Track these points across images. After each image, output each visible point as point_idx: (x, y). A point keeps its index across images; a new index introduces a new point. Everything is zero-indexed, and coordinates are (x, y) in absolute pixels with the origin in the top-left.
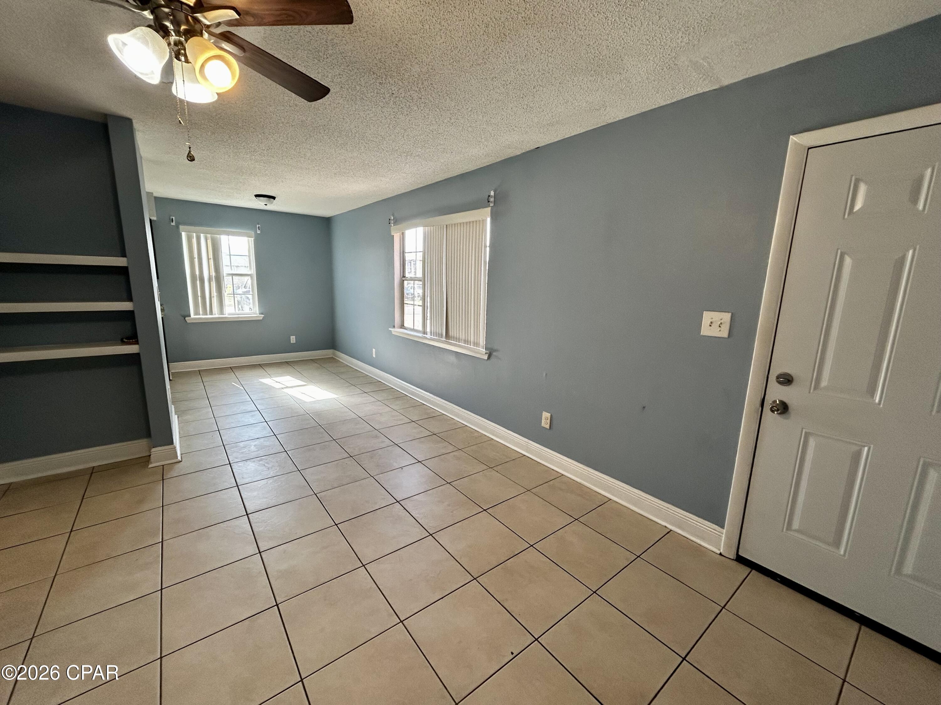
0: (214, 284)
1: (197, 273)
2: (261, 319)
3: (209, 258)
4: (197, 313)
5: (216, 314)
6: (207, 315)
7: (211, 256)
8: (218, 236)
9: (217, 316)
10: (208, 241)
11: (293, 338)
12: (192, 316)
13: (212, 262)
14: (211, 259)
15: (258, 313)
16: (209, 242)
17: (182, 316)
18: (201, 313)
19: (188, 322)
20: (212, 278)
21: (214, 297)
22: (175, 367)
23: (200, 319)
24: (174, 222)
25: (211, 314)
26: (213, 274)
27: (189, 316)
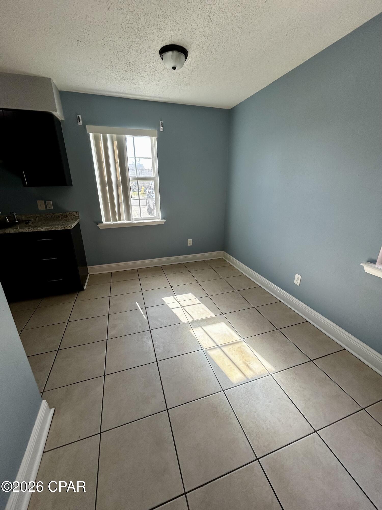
0: (121, 189)
1: (106, 178)
2: (163, 224)
4: (107, 219)
6: (116, 220)
8: (124, 136)
9: (125, 222)
10: (114, 141)
11: (190, 241)
12: (104, 222)
13: (118, 165)
14: (117, 162)
15: (160, 218)
16: (115, 143)
17: (95, 223)
18: (112, 219)
19: (100, 228)
20: (120, 183)
21: (121, 203)
22: (93, 270)
23: (110, 225)
24: (81, 122)
25: (120, 219)
26: (120, 178)
27: (102, 222)
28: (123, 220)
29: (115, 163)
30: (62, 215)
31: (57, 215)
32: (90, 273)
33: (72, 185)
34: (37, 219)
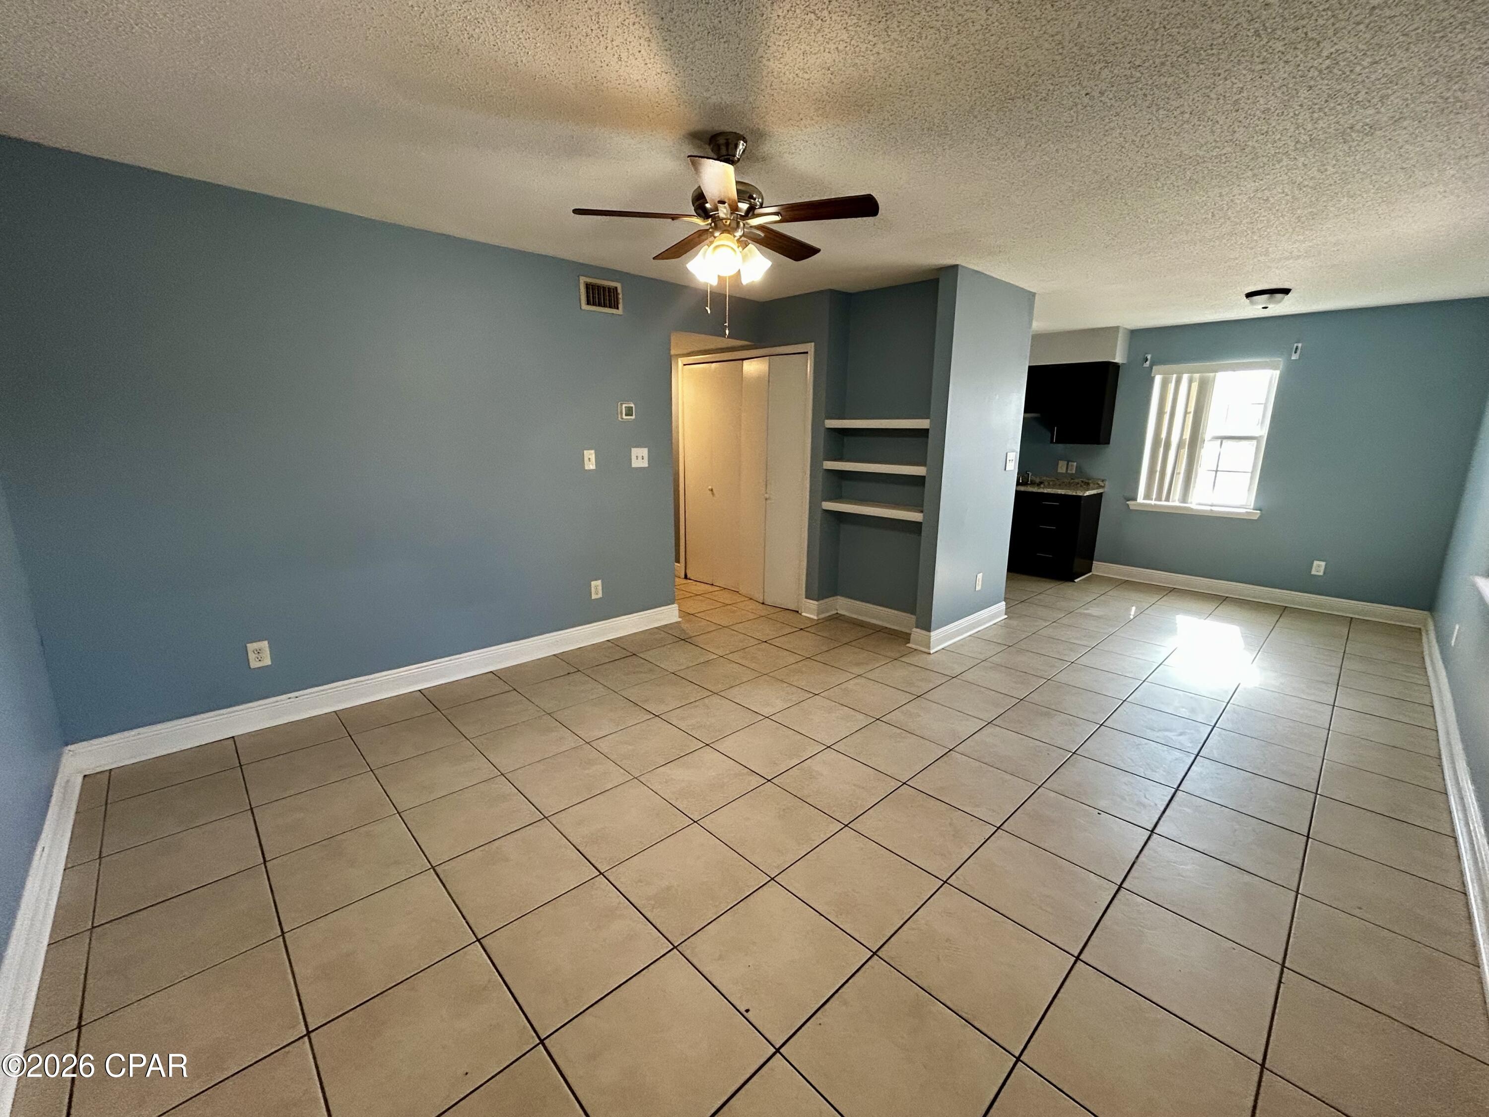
0: (1185, 452)
1: (1164, 435)
2: (1256, 518)
3: (1188, 411)
4: (1148, 496)
5: (1175, 501)
6: (1160, 500)
7: (1191, 408)
8: (1212, 375)
9: (1177, 504)
10: (1193, 384)
11: (1319, 566)
12: (1140, 499)
13: (1190, 418)
14: (1190, 413)
15: (1252, 507)
16: (1195, 386)
17: (1125, 498)
18: (1154, 497)
19: (1131, 508)
20: (1185, 443)
21: (1179, 473)
22: (1099, 568)
23: (1150, 505)
24: (1148, 363)
25: (1167, 499)
26: (1187, 436)
27: (1135, 499)
28: (1173, 501)
29: (1186, 413)
30: (1082, 482)
31: (1076, 481)
32: (1094, 572)
33: (1108, 443)
34: (1051, 483)
